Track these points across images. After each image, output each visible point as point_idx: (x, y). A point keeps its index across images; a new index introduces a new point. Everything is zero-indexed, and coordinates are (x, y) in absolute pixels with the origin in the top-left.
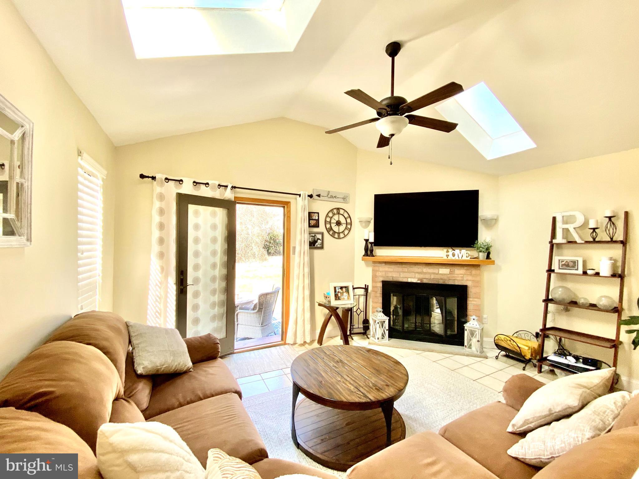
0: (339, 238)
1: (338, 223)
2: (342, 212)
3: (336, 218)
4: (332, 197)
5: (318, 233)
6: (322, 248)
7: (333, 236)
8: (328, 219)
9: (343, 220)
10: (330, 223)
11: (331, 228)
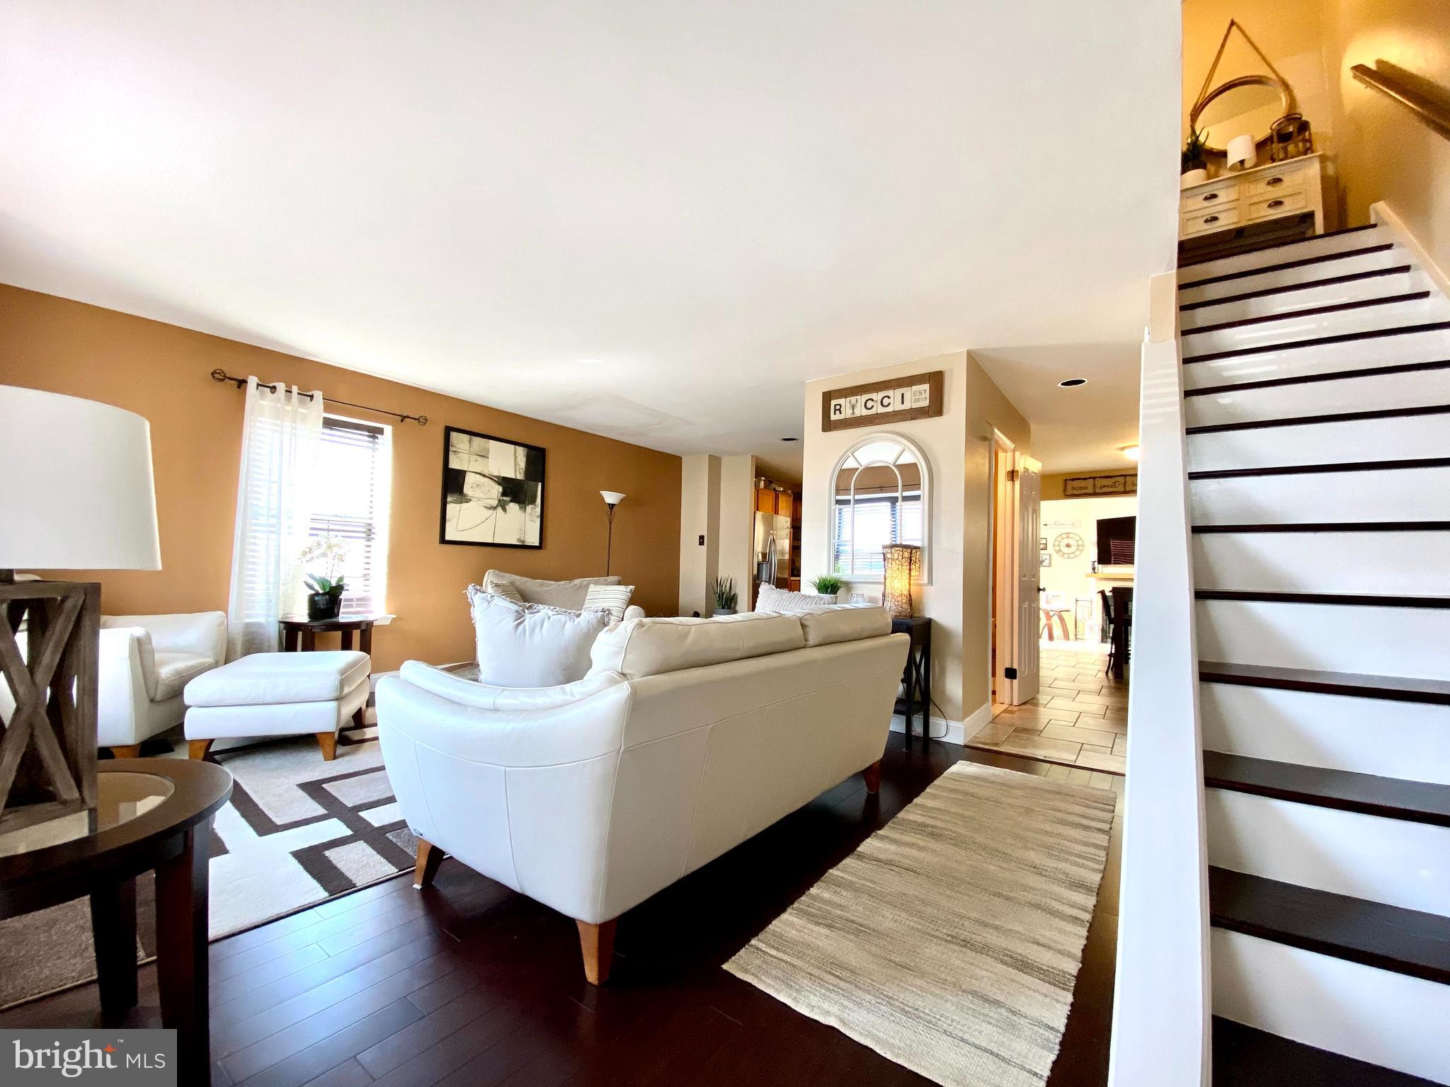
0: (1069, 558)
1: (1068, 546)
2: (1071, 535)
3: (1066, 541)
4: (1060, 524)
5: (1047, 554)
6: (1050, 566)
7: (1063, 556)
8: (1057, 543)
9: (1072, 542)
10: (1059, 546)
11: (1060, 551)
